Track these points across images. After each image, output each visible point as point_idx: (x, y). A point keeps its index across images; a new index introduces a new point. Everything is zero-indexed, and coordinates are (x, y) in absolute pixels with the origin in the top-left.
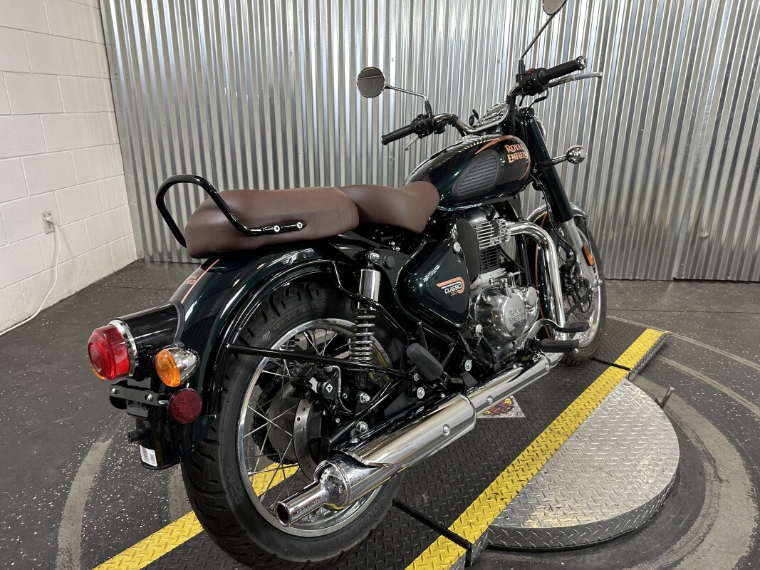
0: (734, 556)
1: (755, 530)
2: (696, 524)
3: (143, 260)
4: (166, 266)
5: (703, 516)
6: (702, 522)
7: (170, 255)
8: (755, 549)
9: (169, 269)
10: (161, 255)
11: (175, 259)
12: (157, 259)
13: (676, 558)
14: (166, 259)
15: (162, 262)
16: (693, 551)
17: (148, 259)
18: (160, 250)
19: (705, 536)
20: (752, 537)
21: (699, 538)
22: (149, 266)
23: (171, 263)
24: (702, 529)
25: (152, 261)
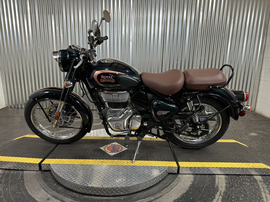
0: (181, 193)
1: (190, 185)
2: (172, 184)
3: (8, 107)
4: (16, 109)
5: (175, 181)
6: (174, 183)
7: (18, 105)
8: (188, 191)
9: (16, 110)
10: (14, 106)
11: (20, 107)
12: (13, 107)
13: (161, 195)
14: (16, 107)
15: (15, 108)
16: (168, 192)
17: (9, 107)
18: (14, 104)
19: (173, 187)
20: (188, 187)
21: (171, 188)
22: (10, 109)
23: (18, 108)
24: (174, 185)
25: (11, 107)
